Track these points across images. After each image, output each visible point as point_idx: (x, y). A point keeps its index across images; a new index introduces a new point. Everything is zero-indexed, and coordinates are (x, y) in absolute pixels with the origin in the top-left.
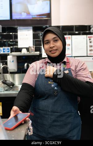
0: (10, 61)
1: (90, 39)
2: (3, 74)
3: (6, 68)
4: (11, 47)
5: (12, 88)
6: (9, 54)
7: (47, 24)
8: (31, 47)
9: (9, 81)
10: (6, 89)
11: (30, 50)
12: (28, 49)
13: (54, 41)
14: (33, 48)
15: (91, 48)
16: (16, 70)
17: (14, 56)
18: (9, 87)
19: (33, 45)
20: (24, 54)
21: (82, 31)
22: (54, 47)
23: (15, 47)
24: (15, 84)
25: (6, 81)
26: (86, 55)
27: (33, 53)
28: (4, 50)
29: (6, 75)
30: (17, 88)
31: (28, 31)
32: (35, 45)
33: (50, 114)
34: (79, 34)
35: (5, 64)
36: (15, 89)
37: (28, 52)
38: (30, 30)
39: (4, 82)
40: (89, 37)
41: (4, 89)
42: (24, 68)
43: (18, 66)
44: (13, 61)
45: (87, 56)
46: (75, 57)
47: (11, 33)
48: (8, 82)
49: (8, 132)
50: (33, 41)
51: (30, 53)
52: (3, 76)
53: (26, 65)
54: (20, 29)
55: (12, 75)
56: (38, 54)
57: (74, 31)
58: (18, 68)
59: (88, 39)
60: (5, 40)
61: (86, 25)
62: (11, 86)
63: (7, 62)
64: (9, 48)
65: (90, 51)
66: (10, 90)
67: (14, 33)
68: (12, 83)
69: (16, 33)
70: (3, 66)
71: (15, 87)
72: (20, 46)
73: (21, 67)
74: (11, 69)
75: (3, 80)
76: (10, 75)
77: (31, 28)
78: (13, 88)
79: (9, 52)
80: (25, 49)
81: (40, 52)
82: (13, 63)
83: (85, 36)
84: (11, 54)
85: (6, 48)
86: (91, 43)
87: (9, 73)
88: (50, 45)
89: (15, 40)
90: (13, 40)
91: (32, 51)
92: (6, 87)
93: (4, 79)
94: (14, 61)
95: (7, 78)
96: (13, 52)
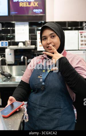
0: (8, 54)
1: (81, 34)
2: (1, 66)
3: (4, 60)
4: (9, 41)
5: (9, 79)
6: (7, 47)
7: (42, 20)
8: (27, 41)
9: (7, 72)
10: (4, 80)
11: (26, 44)
12: (24, 43)
13: (51, 37)
14: (29, 42)
15: (82, 43)
16: (13, 62)
17: (11, 49)
18: (7, 78)
19: (29, 39)
20: (21, 47)
21: (74, 27)
22: (50, 43)
23: (12, 41)
24: (12, 75)
25: (4, 72)
26: (77, 49)
27: (29, 46)
28: (2, 44)
29: (4, 67)
30: (14, 79)
31: (25, 26)
32: (31, 40)
33: (38, 107)
34: (71, 29)
35: (3, 57)
36: (12, 80)
37: (25, 46)
38: (26, 26)
39: (3, 73)
40: (80, 32)
41: (2, 80)
42: (20, 60)
43: (15, 58)
44: (10, 54)
45: (79, 50)
46: (67, 50)
47: (9, 28)
48: (5, 73)
49: (6, 119)
50: (29, 35)
51: (26, 46)
52: (2, 68)
53: (22, 57)
54: (17, 24)
55: (10, 67)
56: (34, 48)
57: (67, 27)
58: (15, 61)
59: (80, 34)
60: (3, 35)
61: (78, 21)
62: (9, 77)
63: (5, 55)
64: (7, 42)
65: (81, 45)
66: (7, 81)
67: (11, 28)
68: (9, 74)
69: (14, 28)
70: (1, 59)
71: (12, 78)
72: (17, 40)
73: (18, 60)
74: (8, 62)
75: (1, 72)
76: (8, 67)
77: (28, 23)
78: (11, 79)
79: (7, 45)
80: (22, 43)
81: (36, 46)
82: (10, 56)
83: (77, 31)
84: (8, 47)
85: (4, 42)
86: (82, 38)
87: (7, 65)
88: (47, 41)
89: (12, 35)
90: (11, 34)
91: (28, 45)
92: (4, 78)
93: (3, 70)
94: (12, 54)
95: (5, 70)
96: (11, 45)
